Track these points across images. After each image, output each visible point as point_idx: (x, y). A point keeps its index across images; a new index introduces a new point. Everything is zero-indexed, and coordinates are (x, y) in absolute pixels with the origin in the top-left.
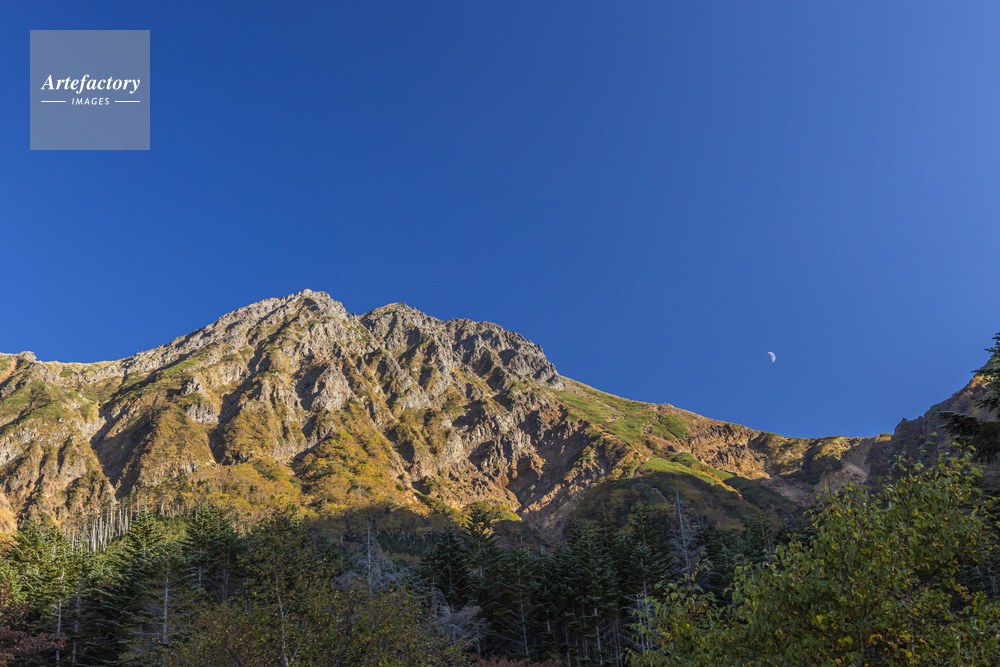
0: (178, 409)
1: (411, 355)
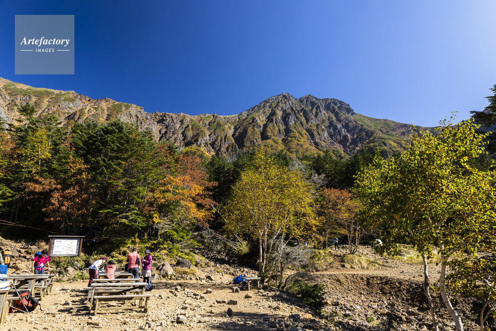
0: (252, 126)
1: (312, 109)
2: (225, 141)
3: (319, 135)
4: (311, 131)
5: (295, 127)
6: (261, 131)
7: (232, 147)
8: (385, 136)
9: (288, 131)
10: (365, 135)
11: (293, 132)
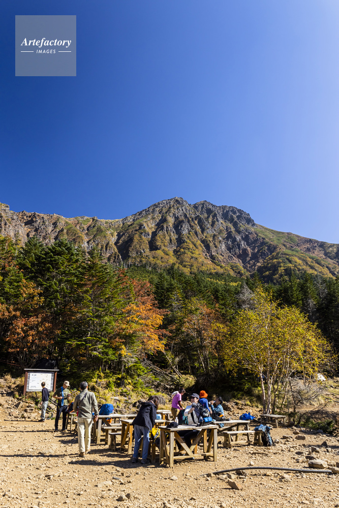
0: (139, 234)
1: (208, 217)
2: (106, 250)
3: (216, 247)
4: (207, 242)
5: (188, 237)
6: (150, 240)
7: (115, 257)
8: (289, 252)
9: (180, 241)
10: (267, 249)
11: (187, 242)
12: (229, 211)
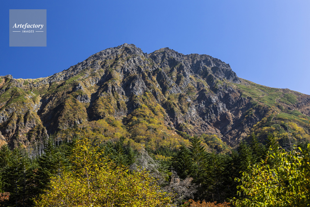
0: (73, 97)
1: (172, 71)
3: (183, 112)
4: (170, 106)
5: (143, 100)
6: (88, 105)
7: (38, 132)
8: (285, 116)
9: (132, 106)
10: (255, 113)
11: (141, 107)
12: (200, 62)
